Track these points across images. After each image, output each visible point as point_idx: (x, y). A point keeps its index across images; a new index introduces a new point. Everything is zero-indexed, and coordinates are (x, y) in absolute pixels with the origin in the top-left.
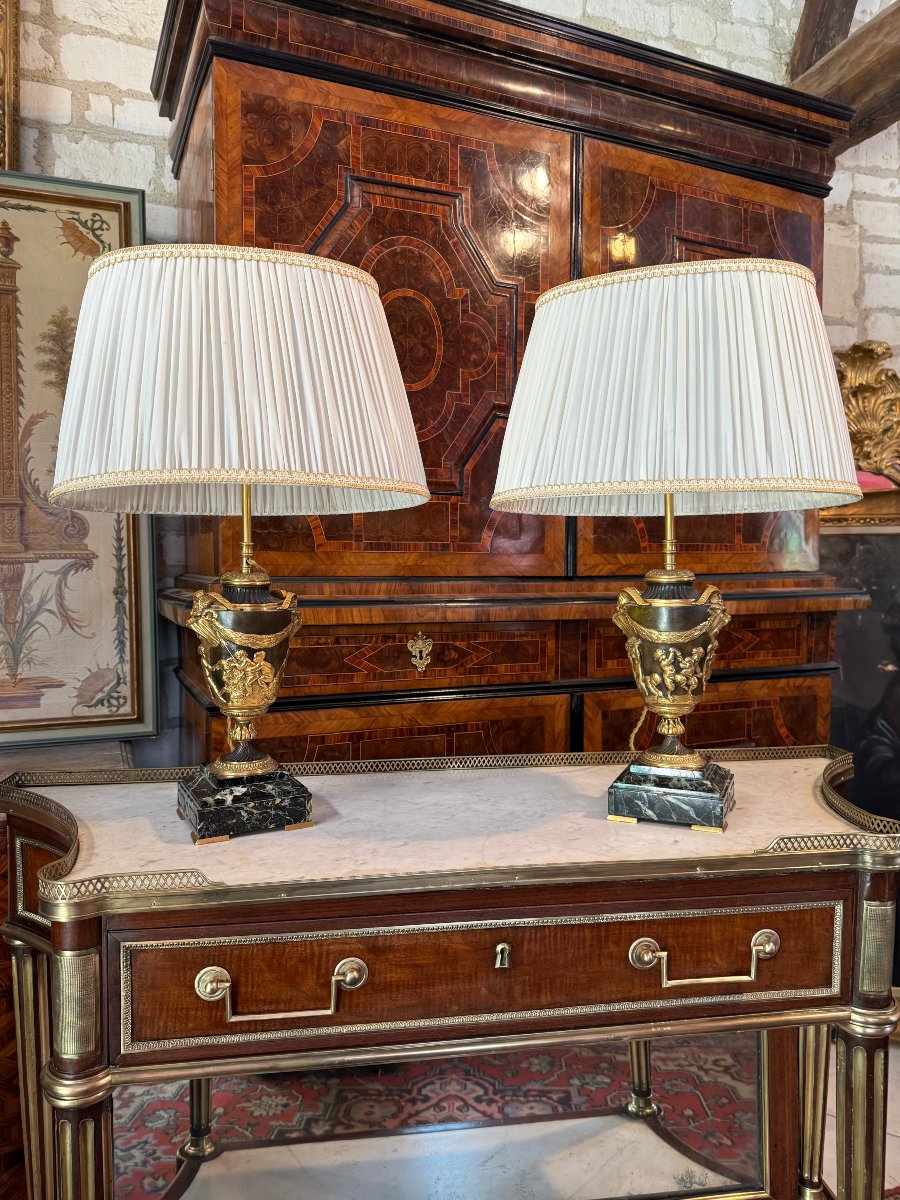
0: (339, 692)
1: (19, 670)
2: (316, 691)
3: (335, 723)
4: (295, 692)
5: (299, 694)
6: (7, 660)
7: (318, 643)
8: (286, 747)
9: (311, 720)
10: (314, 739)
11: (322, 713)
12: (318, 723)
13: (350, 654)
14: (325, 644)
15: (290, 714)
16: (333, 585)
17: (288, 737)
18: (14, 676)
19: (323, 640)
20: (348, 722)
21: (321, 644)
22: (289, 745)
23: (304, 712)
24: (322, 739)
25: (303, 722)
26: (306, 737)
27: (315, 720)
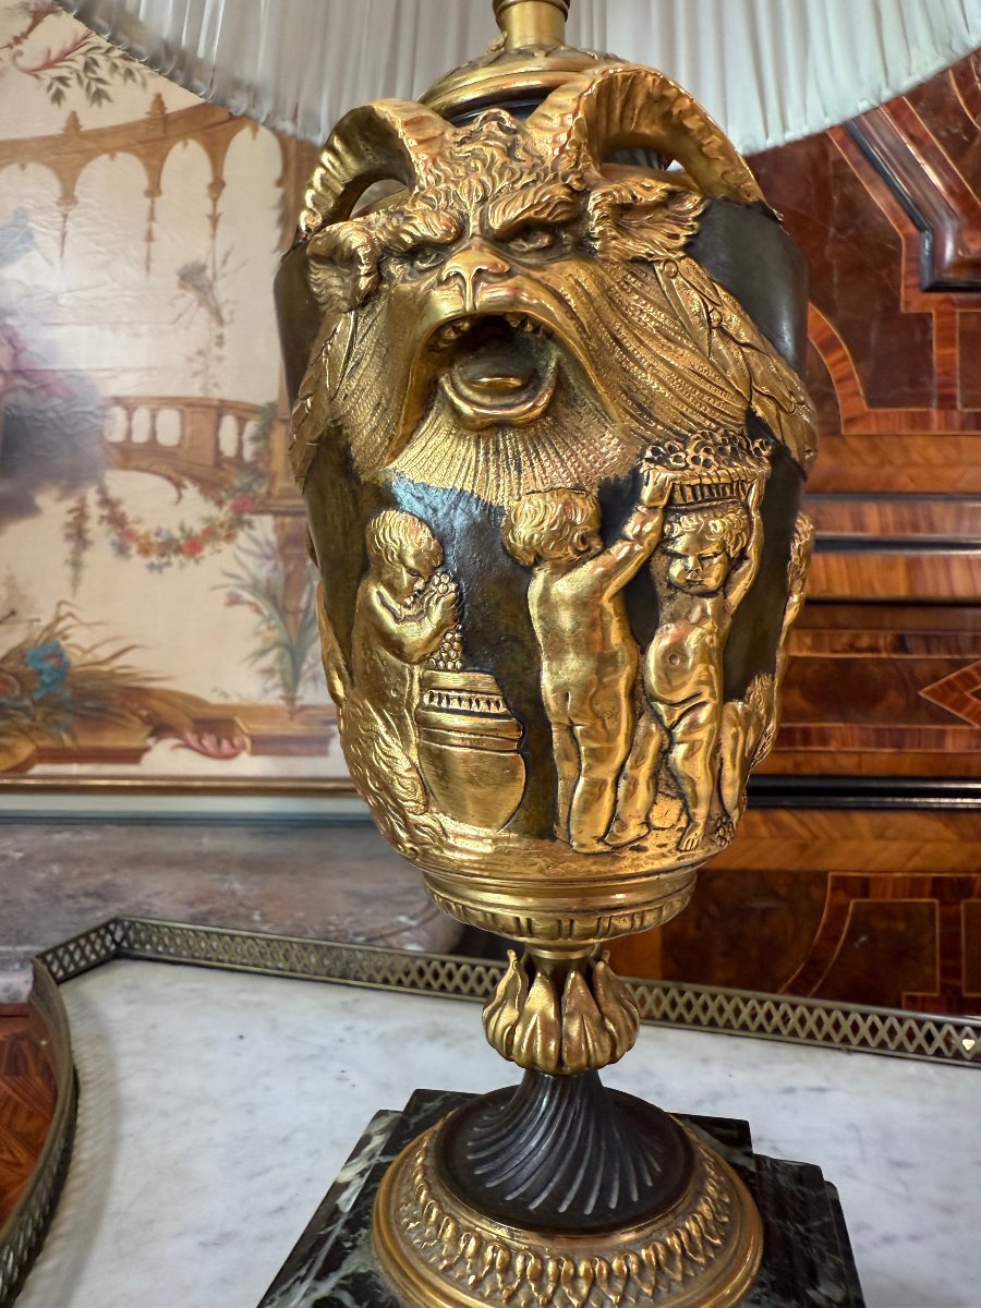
0: (905, 770)
1: (300, 691)
2: (847, 764)
3: (895, 846)
4: (797, 765)
5: (806, 770)
6: (282, 672)
7: (852, 648)
8: (775, 895)
9: (836, 834)
10: (842, 883)
11: (862, 821)
12: (852, 845)
13: (935, 679)
14: (873, 649)
15: (784, 816)
16: (889, 509)
17: (779, 872)
18: (291, 700)
19: (865, 641)
20: (928, 848)
21: (859, 650)
22: (783, 891)
23: (819, 816)
24: (864, 886)
25: (815, 837)
26: (821, 877)
27: (847, 838)
